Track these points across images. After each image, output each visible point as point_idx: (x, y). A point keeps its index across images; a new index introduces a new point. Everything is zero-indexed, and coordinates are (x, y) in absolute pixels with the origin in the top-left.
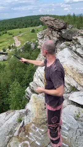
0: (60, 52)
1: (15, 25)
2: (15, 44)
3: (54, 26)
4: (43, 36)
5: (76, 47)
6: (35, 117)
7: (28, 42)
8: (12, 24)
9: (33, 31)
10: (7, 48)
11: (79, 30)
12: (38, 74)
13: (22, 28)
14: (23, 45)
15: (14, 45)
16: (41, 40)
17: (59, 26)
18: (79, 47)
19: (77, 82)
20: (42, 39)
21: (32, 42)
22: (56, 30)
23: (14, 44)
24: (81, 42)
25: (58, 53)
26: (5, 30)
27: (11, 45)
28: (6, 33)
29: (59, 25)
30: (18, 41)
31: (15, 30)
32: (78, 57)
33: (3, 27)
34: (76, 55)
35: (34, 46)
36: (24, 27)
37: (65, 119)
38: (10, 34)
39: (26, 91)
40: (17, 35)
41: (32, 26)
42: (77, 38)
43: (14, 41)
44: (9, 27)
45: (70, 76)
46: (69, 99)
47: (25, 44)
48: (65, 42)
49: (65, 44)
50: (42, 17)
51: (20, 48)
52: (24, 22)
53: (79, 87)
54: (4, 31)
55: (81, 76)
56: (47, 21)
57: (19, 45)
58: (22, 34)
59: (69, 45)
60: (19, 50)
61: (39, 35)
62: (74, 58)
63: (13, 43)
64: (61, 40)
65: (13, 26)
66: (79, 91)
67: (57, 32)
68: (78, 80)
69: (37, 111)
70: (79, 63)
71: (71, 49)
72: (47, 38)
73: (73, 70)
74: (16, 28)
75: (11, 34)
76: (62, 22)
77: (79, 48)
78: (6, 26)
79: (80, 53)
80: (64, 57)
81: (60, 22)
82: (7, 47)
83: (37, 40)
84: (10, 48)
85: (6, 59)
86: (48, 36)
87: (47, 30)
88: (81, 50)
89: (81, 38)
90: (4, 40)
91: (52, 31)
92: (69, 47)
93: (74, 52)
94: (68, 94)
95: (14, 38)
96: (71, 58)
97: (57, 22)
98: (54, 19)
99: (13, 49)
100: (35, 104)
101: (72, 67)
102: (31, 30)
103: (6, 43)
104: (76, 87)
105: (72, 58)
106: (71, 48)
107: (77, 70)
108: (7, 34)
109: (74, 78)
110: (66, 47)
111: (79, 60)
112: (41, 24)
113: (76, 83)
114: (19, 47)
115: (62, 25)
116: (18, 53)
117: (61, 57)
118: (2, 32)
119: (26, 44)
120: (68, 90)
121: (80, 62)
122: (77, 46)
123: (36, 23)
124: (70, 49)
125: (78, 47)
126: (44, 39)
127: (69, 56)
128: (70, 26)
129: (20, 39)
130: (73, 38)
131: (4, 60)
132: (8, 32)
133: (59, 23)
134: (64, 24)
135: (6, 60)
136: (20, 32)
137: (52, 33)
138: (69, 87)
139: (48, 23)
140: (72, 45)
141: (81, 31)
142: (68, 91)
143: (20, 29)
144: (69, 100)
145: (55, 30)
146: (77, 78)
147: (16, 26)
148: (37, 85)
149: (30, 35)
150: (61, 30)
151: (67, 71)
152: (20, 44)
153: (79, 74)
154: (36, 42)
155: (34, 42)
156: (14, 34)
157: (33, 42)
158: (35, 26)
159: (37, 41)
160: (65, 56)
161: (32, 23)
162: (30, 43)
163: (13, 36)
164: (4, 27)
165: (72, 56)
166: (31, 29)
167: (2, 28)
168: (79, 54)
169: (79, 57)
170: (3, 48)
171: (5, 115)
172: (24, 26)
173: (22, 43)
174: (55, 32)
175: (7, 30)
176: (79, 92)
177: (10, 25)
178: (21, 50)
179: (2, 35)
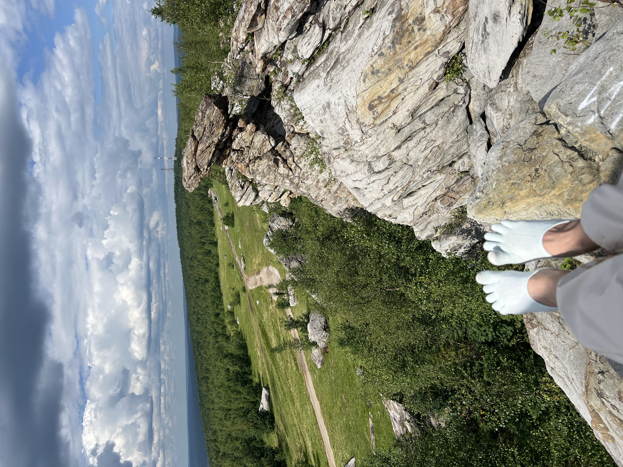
0: (309, 122)
1: (207, 281)
2: (270, 286)
3: (216, 140)
4: (247, 184)
5: (292, 61)
6: (565, 204)
7: (265, 240)
8: (202, 291)
9: (229, 220)
10: (285, 314)
11: (233, 48)
12: (384, 206)
13: (218, 256)
14: (277, 258)
15: (275, 290)
16: (260, 194)
17: (218, 122)
18: (293, 47)
19: (429, 53)
20: (259, 189)
21: (265, 226)
22: (231, 133)
23: (272, 291)
24: (276, 42)
25: (309, 130)
26: (221, 316)
27: (275, 298)
28: (232, 313)
29: (212, 124)
30: (262, 275)
31: (222, 284)
32: (332, 53)
33: (213, 323)
34: (321, 59)
35: (281, 218)
36: (213, 252)
37: (584, 90)
38: (237, 300)
39: (449, 254)
40: (241, 276)
41: (212, 224)
42: (261, 56)
43: (260, 288)
44: (213, 302)
45: (401, 81)
46: (492, 84)
47: (272, 251)
48: (273, 103)
49: (279, 103)
50: (184, 184)
51: (287, 269)
52: (199, 251)
53: (449, 48)
54: (227, 321)
55: (404, 41)
56: (197, 166)
57: (276, 272)
58: (237, 259)
59: (285, 87)
60: (294, 271)
61: (244, 197)
62: (332, 68)
63: (268, 294)
64: (266, 118)
65: (209, 287)
66: (463, 47)
67: (235, 133)
68: (419, 49)
69: (537, 198)
70: (353, 47)
71: (300, 78)
72: (255, 168)
73: (378, 71)
74: (217, 278)
75: (238, 296)
76: (203, 113)
77: (295, 46)
78: (211, 311)
79: (317, 43)
80: (329, 105)
81: (202, 120)
82: (279, 313)
83: (259, 207)
84: (283, 305)
85: (323, 320)
86: (248, 166)
87: (227, 169)
88: (306, 40)
89: (263, 41)
90: (255, 323)
91: (234, 150)
92: (291, 87)
93: (312, 69)
94: (473, 93)
95: (251, 286)
96: (332, 79)
97: (200, 129)
98: (191, 139)
99: (288, 295)
100: (509, 204)
101: (366, 76)
102: (226, 228)
103: (265, 315)
104: (446, 60)
105: (333, 73)
106: (295, 80)
107: (381, 54)
108: (237, 309)
109: (412, 68)
110: (292, 99)
111: (343, 50)
112: (205, 193)
113: (431, 58)
114: (282, 272)
115: (214, 112)
116: (303, 276)
117: (327, 116)
118: (229, 327)
119: (272, 245)
120: (455, 92)
121: (350, 42)
122: (290, 57)
123: (202, 209)
124: (299, 81)
125: (295, 51)
126: (258, 178)
127: (325, 85)
128: (216, 85)
129: (255, 267)
130: (259, 70)
131: (326, 328)
132: (229, 307)
133: (206, 122)
134: (208, 105)
135: (326, 322)
136: (232, 265)
137: (240, 151)
138: (443, 85)
139: (206, 161)
140: (286, 74)
141: (236, 40)
142: (461, 90)
143: (221, 265)
144: (499, 86)
145: (230, 139)
146: (412, 56)
147: (212, 280)
148: (425, 213)
149: (242, 231)
150: (231, 116)
151: (380, 93)
152: (271, 268)
153: (398, 46)
154: (267, 212)
155: (266, 218)
156: (239, 288)
157: (265, 222)
158: (211, 214)
159: (265, 209)
160: (324, 102)
161: (199, 223)
162: (269, 233)
163: (244, 290)
164: (213, 318)
165: (323, 75)
166: (220, 228)
167: (215, 325)
168: (320, 49)
169: (331, 47)
170: (283, 328)
171: (537, 333)
172: (210, 252)
173: (267, 261)
174: (237, 140)
175: (223, 309)
176: (468, 46)
177: (204, 299)
178: (294, 264)
179: (237, 327)
